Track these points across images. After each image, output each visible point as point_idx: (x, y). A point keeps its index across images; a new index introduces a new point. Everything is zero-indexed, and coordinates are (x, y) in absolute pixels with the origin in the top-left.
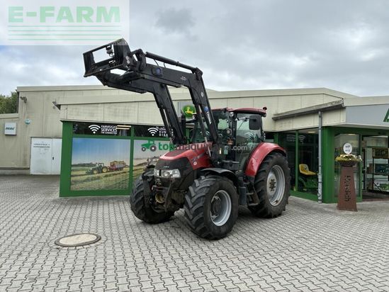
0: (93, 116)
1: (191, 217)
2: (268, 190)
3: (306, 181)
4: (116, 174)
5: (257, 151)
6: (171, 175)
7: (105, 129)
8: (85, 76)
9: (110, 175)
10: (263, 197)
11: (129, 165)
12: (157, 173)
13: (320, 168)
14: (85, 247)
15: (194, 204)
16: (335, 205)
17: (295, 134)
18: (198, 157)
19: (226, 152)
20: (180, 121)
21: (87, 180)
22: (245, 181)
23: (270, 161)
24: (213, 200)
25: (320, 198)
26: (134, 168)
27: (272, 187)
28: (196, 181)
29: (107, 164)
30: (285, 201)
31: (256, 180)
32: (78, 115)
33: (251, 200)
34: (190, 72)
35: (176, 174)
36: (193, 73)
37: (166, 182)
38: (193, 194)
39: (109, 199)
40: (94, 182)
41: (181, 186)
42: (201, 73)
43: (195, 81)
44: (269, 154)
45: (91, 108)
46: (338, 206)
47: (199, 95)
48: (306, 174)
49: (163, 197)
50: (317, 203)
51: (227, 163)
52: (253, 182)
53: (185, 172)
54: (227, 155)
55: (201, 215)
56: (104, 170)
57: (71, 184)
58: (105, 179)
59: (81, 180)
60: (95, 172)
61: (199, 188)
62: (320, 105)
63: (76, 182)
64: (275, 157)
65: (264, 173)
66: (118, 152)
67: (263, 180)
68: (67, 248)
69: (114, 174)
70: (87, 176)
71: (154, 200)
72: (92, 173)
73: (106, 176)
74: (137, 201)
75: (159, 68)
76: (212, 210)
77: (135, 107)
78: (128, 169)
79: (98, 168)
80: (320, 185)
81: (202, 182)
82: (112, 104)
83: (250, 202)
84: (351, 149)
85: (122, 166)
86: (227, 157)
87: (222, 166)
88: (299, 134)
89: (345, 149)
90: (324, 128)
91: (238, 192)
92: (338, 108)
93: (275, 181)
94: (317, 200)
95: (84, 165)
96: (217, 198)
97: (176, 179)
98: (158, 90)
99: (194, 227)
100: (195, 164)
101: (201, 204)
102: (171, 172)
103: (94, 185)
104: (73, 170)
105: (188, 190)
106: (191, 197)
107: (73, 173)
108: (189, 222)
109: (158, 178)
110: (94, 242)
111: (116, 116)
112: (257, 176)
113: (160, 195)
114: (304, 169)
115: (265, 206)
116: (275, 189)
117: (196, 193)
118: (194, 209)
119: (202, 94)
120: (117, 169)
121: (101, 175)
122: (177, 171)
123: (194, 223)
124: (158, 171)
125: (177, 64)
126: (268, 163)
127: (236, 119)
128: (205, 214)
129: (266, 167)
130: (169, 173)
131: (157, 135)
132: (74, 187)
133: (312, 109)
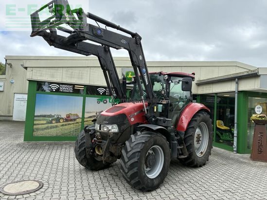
0: (53, 77)
1: (126, 171)
2: (195, 143)
3: (222, 134)
4: (71, 124)
5: (187, 110)
6: (110, 130)
7: (63, 88)
8: (31, 36)
9: (66, 125)
10: (191, 150)
11: (81, 117)
12: (97, 127)
13: (236, 125)
14: (25, 196)
15: (130, 159)
16: (248, 156)
17: (214, 97)
18: (135, 114)
19: (160, 110)
20: (121, 82)
21: (47, 128)
22: (176, 135)
23: (198, 118)
24: (147, 154)
25: (235, 149)
26: (85, 120)
27: (198, 141)
28: (132, 136)
29: (64, 116)
30: (209, 153)
31: (185, 135)
32: (41, 76)
33: (181, 152)
34: (130, 36)
35: (114, 129)
36: (133, 37)
37: (104, 136)
38: (129, 149)
39: (64, 144)
40: (52, 129)
41: (119, 140)
42: (140, 38)
43: (135, 45)
44: (197, 113)
45: (52, 70)
46: (251, 157)
47: (138, 58)
48: (222, 128)
49: (102, 149)
50: (232, 153)
51: (160, 120)
52: (183, 136)
53: (123, 127)
54: (160, 113)
55: (135, 170)
56: (61, 121)
57: (33, 131)
58: (61, 127)
59: (42, 128)
60: (54, 122)
61: (135, 143)
62: (238, 74)
63: (38, 129)
64: (202, 115)
65: (193, 129)
66: (73, 106)
67: (191, 135)
68: (8, 196)
69: (69, 124)
70: (46, 125)
71: (94, 151)
72: (51, 122)
73: (63, 125)
74: (80, 151)
75: (100, 29)
76: (146, 163)
77: (87, 71)
78: (80, 120)
79: (56, 119)
80: (235, 139)
81: (137, 137)
82: (69, 68)
83: (180, 155)
84: (261, 110)
85: (75, 117)
86: (161, 114)
87: (156, 123)
88: (218, 97)
89: (256, 110)
90: (240, 92)
91: (170, 146)
92: (254, 76)
93: (201, 136)
94: (233, 151)
95: (45, 116)
96: (151, 152)
97: (114, 133)
98: (102, 54)
99: (129, 180)
100: (132, 120)
101: (136, 159)
102: (110, 127)
103: (53, 132)
104: (36, 120)
105: (125, 144)
106: (127, 152)
107: (35, 122)
108: (125, 175)
109: (98, 132)
110: (35, 191)
111: (71, 77)
112: (186, 132)
113: (99, 147)
114: (220, 125)
115: (193, 157)
116: (200, 142)
117: (132, 148)
118: (129, 163)
119: (141, 58)
120: (71, 120)
121: (59, 124)
122: (115, 126)
123: (129, 177)
124: (99, 125)
125: (118, 28)
126: (196, 120)
127: (170, 82)
128: (140, 169)
129: (194, 124)
130: (108, 128)
131: (104, 94)
132: (36, 134)
133: (230, 77)
